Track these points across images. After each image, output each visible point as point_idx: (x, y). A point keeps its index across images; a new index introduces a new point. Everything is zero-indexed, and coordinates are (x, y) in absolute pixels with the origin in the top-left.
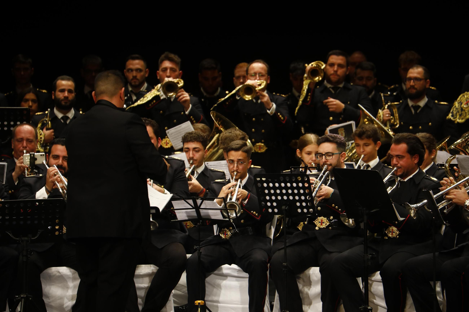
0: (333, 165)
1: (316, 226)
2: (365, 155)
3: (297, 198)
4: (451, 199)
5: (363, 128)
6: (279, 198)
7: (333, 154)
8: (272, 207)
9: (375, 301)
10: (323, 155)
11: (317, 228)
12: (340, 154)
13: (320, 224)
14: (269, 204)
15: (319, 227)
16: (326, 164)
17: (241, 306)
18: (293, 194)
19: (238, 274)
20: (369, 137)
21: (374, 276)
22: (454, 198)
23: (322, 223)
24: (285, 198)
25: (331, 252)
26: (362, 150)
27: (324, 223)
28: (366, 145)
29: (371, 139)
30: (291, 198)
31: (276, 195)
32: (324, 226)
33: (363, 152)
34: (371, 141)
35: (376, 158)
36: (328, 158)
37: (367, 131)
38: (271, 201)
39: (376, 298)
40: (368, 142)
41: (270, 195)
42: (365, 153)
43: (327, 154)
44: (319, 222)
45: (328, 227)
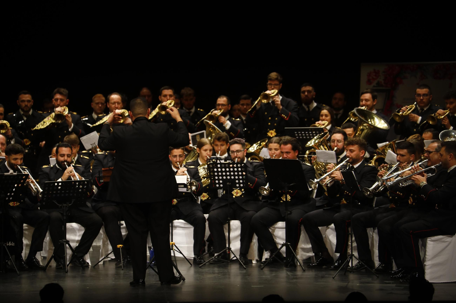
0: (241, 158)
1: (233, 195)
2: (221, 152)
3: (237, 177)
4: (334, 177)
5: (220, 135)
6: (224, 178)
7: (241, 151)
8: (219, 183)
9: (276, 240)
10: (235, 152)
11: (234, 197)
12: (244, 150)
13: (236, 194)
14: (217, 182)
15: (235, 196)
16: (237, 157)
17: (187, 245)
18: (234, 175)
19: (184, 225)
20: (224, 140)
21: (277, 224)
22: (336, 176)
23: (237, 193)
24: (229, 177)
25: (249, 211)
26: (219, 148)
27: (238, 193)
28: (222, 145)
29: (225, 142)
30: (233, 177)
31: (222, 176)
32: (239, 195)
33: (220, 149)
34: (225, 143)
35: (226, 153)
36: (237, 153)
37: (223, 136)
38: (219, 180)
39: (277, 238)
40: (223, 143)
41: (218, 176)
42: (221, 150)
43: (238, 151)
44: (236, 193)
45: (241, 196)
